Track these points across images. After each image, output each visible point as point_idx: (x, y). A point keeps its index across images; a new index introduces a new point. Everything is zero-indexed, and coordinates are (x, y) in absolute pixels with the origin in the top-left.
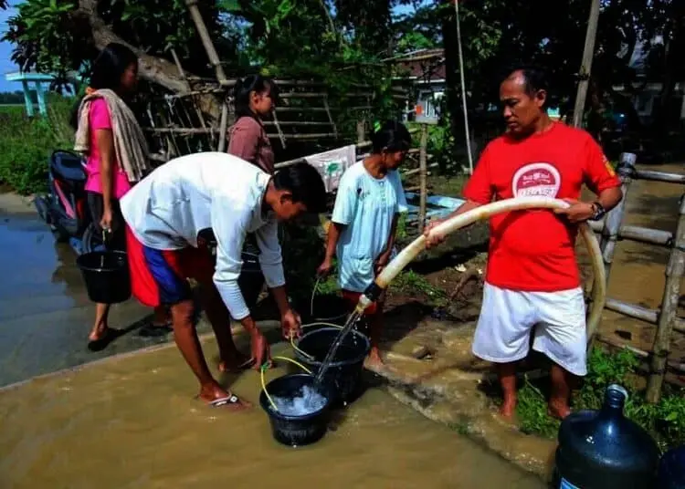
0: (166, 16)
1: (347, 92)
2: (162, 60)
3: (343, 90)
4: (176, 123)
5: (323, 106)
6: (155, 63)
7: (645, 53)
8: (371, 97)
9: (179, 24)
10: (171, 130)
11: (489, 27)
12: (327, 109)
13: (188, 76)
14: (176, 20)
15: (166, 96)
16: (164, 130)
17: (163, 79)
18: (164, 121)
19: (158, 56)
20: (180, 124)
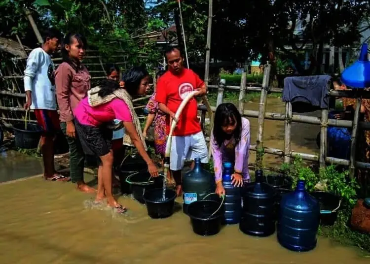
0: (12, 17)
1: (112, 55)
2: (10, 40)
3: (110, 54)
4: (17, 73)
5: (99, 63)
6: (6, 41)
7: (304, 26)
8: (126, 57)
9: (19, 21)
10: (15, 77)
11: (200, 14)
12: (102, 64)
13: (25, 48)
14: (17, 19)
15: (12, 59)
16: (10, 77)
17: (11, 50)
18: (10, 72)
19: (7, 38)
20: (20, 73)
